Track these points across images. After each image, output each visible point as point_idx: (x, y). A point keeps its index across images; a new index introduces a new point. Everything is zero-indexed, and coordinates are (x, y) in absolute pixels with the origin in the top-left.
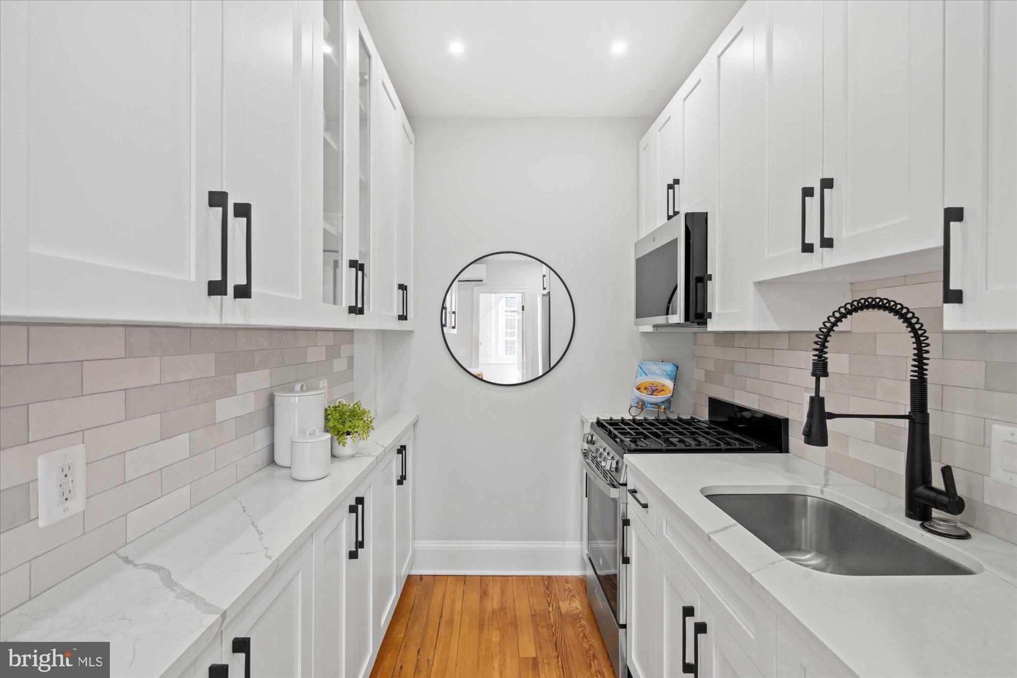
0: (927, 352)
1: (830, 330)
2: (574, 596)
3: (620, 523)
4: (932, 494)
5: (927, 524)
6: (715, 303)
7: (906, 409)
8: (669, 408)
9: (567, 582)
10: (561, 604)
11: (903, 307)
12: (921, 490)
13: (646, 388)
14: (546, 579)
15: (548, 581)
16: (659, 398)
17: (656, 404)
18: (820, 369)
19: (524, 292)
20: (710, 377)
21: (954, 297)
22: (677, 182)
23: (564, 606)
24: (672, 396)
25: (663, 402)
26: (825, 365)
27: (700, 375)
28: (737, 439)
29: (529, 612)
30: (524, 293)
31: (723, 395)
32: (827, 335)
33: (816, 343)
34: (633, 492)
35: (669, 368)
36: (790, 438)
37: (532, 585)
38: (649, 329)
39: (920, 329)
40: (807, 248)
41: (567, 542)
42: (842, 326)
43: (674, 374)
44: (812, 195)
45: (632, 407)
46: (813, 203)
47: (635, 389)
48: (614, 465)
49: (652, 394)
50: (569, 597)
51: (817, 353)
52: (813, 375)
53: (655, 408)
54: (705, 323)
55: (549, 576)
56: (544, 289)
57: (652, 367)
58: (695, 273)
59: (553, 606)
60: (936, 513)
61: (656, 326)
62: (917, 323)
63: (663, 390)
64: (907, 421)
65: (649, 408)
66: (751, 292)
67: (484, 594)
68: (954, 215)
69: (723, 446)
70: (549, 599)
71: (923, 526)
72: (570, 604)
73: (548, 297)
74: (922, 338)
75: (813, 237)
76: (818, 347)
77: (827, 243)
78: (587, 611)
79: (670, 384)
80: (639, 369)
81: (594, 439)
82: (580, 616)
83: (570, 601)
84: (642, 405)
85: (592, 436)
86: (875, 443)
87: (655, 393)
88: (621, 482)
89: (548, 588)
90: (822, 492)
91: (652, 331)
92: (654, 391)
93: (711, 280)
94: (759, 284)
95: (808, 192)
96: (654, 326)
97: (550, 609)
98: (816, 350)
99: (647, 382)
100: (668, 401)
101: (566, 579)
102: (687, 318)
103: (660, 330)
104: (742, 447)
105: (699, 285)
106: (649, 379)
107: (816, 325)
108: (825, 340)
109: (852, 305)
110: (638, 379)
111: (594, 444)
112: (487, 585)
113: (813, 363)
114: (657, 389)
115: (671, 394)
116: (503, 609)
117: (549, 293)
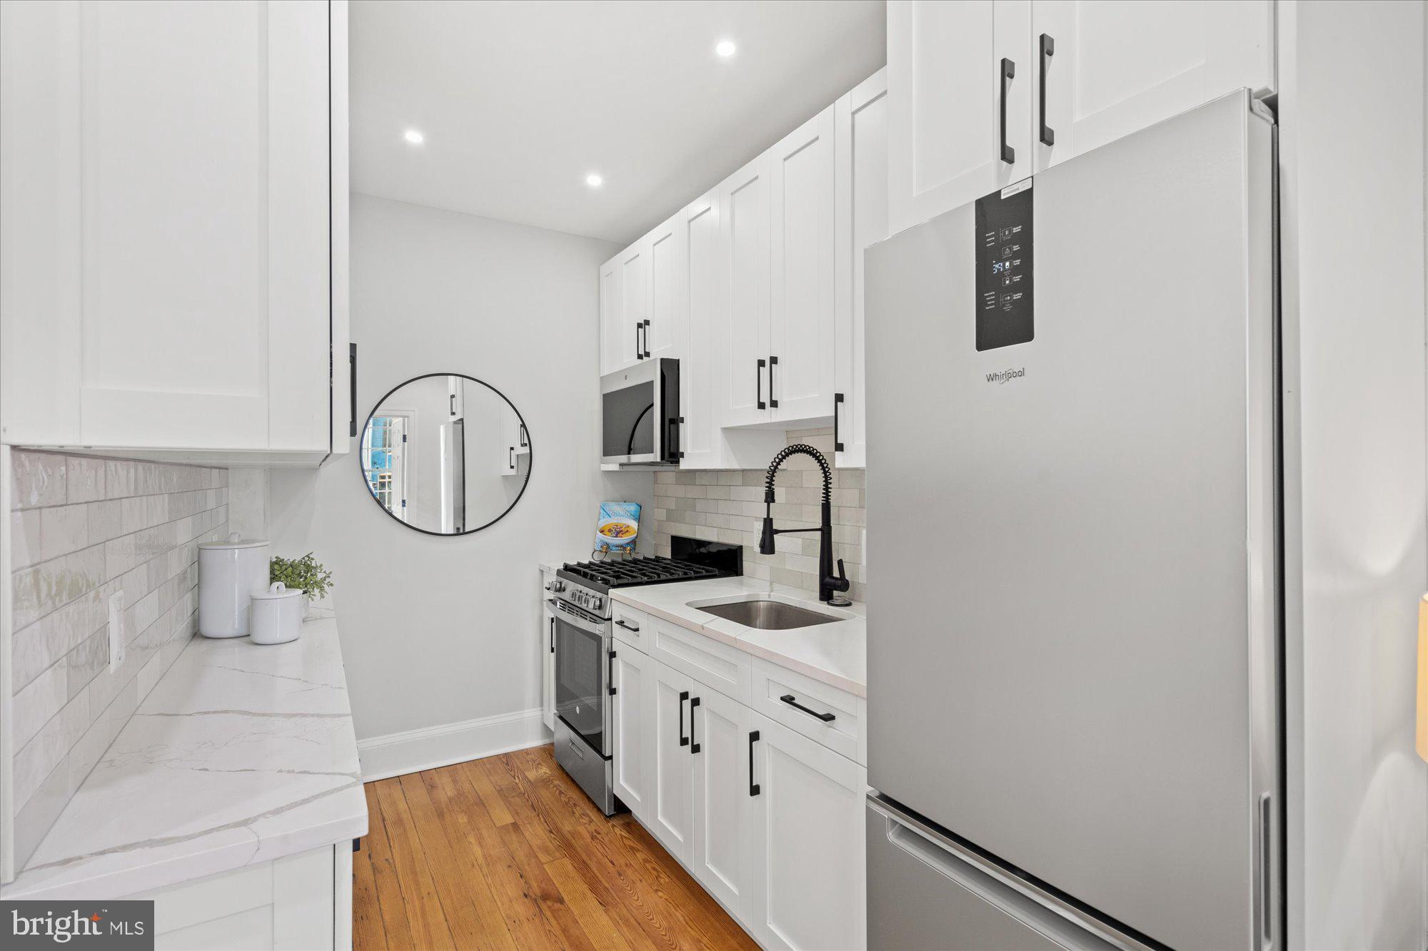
0: (831, 483)
1: (776, 467)
2: (539, 764)
3: (605, 658)
4: (833, 581)
5: (830, 601)
6: (686, 444)
7: (819, 525)
8: (634, 549)
9: (528, 754)
10: (527, 773)
11: (817, 452)
12: (828, 580)
13: (610, 531)
14: (503, 757)
15: (507, 759)
16: (624, 539)
17: (621, 546)
18: (770, 498)
19: (407, 415)
20: (671, 516)
21: (839, 447)
22: (647, 322)
23: (532, 775)
24: (636, 537)
25: (628, 544)
26: (773, 493)
27: (661, 514)
28: (703, 569)
29: (494, 790)
30: (408, 417)
31: (685, 531)
32: (774, 471)
33: (767, 477)
34: (621, 623)
35: (633, 508)
36: (744, 562)
37: (488, 766)
38: (615, 467)
39: (827, 467)
40: (761, 406)
41: (525, 711)
42: (783, 466)
43: (638, 513)
44: (764, 366)
45: (595, 551)
46: (765, 371)
47: (598, 532)
48: (598, 603)
49: (616, 536)
50: (534, 766)
51: (768, 485)
52: (766, 501)
53: (620, 550)
54: (678, 462)
55: (505, 754)
56: (453, 414)
57: (614, 507)
58: (669, 416)
59: (519, 778)
60: (836, 593)
61: (621, 465)
62: (825, 463)
63: (627, 531)
64: (820, 532)
65: (615, 550)
66: (718, 436)
67: (432, 787)
68: (839, 398)
69: (693, 574)
70: (512, 773)
71: (829, 604)
72: (537, 771)
73: (461, 426)
74: (828, 474)
75: (765, 399)
76: (769, 480)
77: (774, 404)
78: (558, 773)
79: (634, 525)
80: (602, 511)
81: (563, 586)
82: (551, 778)
83: (536, 768)
84: (606, 548)
85: (561, 583)
86: (802, 555)
87: (620, 535)
88: (606, 617)
89: (507, 764)
90: (769, 595)
91: (618, 469)
92: (618, 532)
93: (683, 422)
94: (725, 430)
95: (761, 363)
96: (620, 465)
97: (517, 781)
98: (767, 483)
99: (611, 524)
100: (634, 542)
101: (527, 752)
102: (663, 457)
103: (626, 468)
104: (708, 574)
105: (672, 426)
106: (613, 521)
107: (766, 464)
108: (773, 476)
109: (789, 449)
110: (601, 521)
111: (564, 590)
112: (431, 779)
113: (766, 493)
114: (621, 531)
115: (635, 535)
116: (460, 795)
117: (462, 420)
